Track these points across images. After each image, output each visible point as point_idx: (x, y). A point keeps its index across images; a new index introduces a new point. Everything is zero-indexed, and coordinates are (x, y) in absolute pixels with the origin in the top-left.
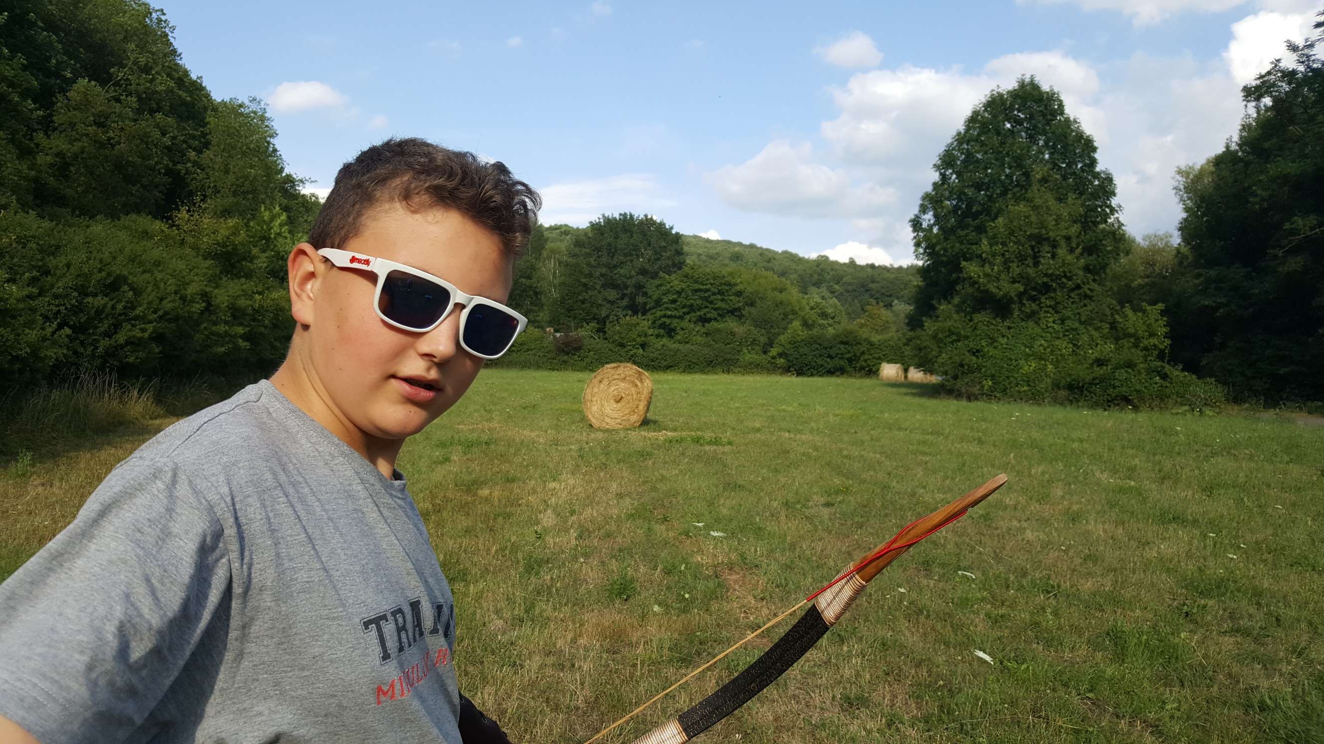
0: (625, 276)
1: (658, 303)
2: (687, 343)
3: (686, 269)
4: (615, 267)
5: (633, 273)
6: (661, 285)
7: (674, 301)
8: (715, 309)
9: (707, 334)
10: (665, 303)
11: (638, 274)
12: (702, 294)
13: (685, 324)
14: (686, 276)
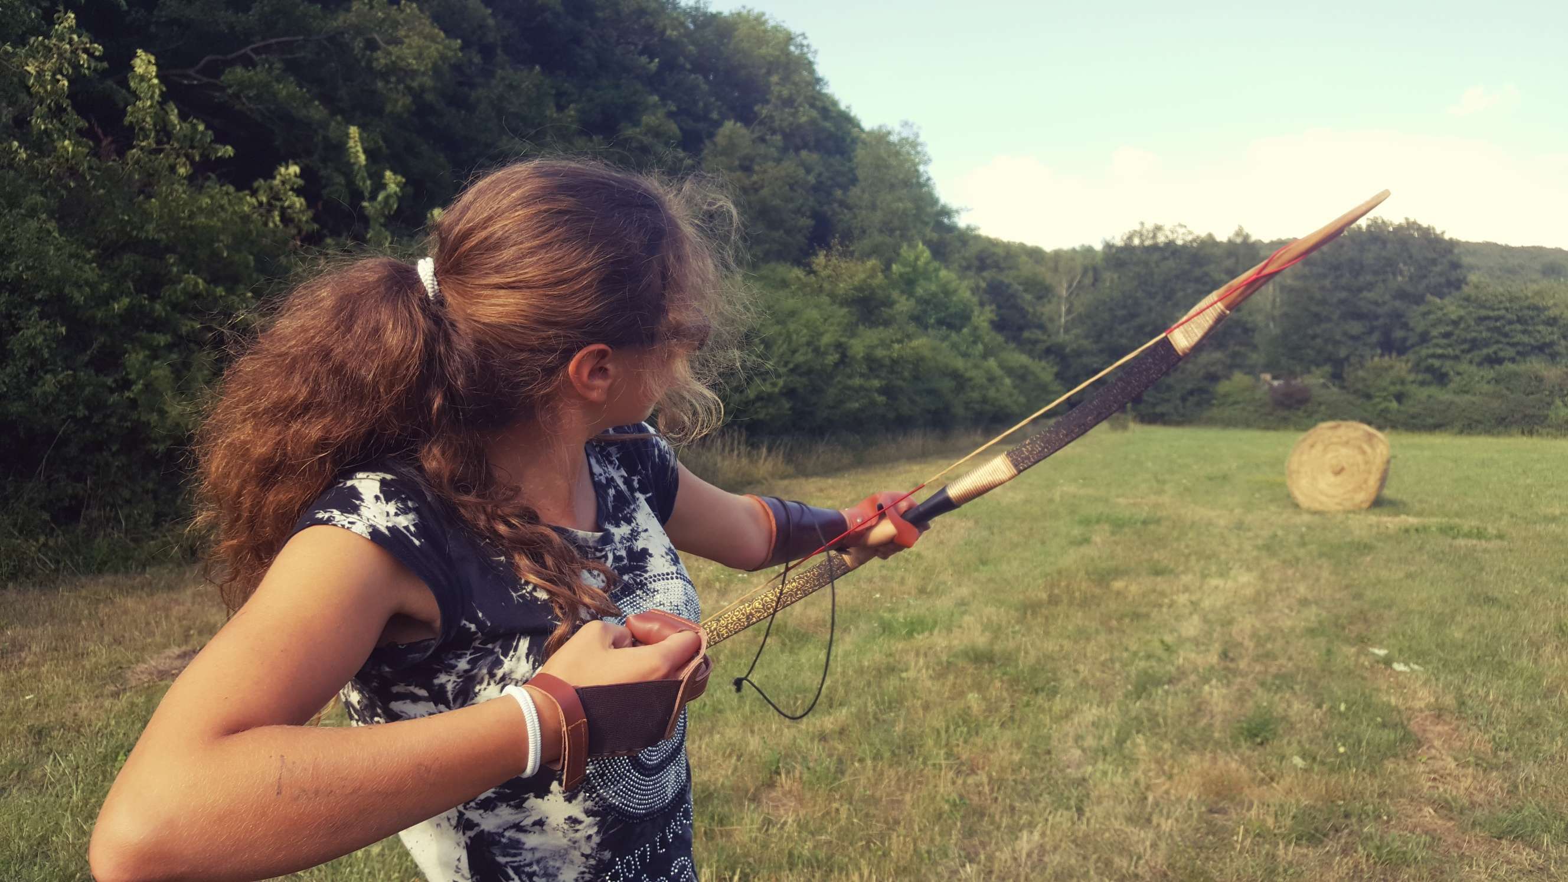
0: (1376, 303)
1: (1424, 338)
2: (1467, 392)
3: (1466, 290)
4: (1360, 290)
5: (1387, 297)
6: (1429, 313)
7: (1447, 335)
8: (1513, 345)
9: (1497, 381)
10: (1436, 337)
11: (1395, 298)
12: (1492, 324)
13: (1463, 367)
14: (1467, 299)
